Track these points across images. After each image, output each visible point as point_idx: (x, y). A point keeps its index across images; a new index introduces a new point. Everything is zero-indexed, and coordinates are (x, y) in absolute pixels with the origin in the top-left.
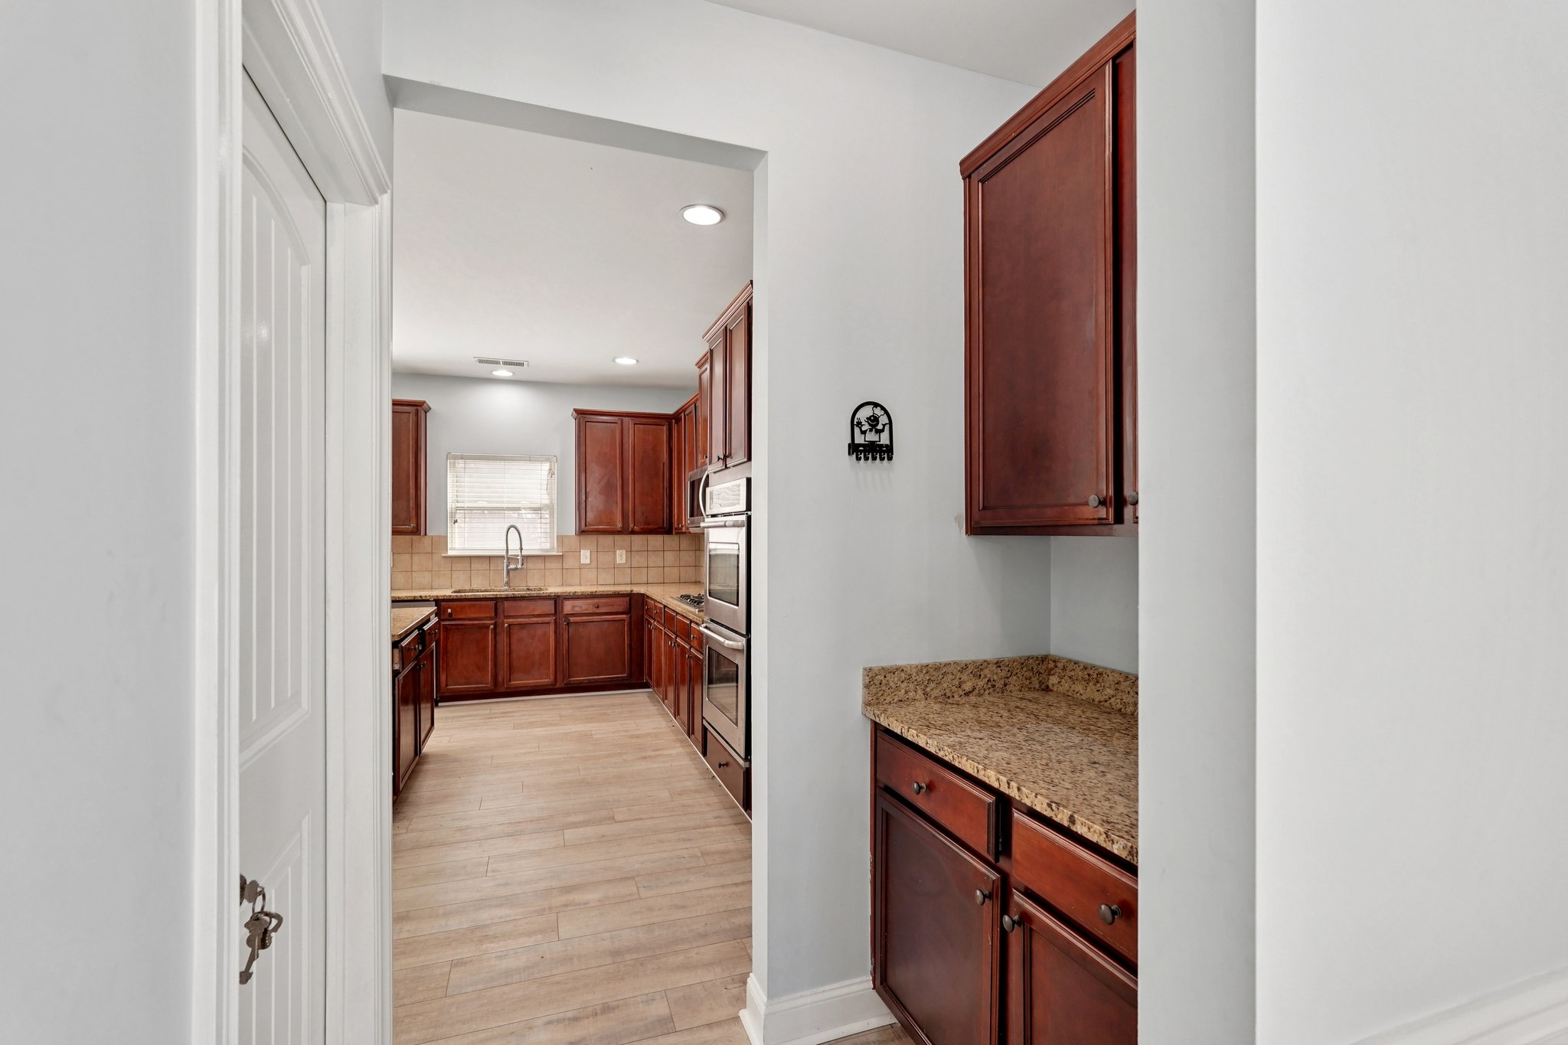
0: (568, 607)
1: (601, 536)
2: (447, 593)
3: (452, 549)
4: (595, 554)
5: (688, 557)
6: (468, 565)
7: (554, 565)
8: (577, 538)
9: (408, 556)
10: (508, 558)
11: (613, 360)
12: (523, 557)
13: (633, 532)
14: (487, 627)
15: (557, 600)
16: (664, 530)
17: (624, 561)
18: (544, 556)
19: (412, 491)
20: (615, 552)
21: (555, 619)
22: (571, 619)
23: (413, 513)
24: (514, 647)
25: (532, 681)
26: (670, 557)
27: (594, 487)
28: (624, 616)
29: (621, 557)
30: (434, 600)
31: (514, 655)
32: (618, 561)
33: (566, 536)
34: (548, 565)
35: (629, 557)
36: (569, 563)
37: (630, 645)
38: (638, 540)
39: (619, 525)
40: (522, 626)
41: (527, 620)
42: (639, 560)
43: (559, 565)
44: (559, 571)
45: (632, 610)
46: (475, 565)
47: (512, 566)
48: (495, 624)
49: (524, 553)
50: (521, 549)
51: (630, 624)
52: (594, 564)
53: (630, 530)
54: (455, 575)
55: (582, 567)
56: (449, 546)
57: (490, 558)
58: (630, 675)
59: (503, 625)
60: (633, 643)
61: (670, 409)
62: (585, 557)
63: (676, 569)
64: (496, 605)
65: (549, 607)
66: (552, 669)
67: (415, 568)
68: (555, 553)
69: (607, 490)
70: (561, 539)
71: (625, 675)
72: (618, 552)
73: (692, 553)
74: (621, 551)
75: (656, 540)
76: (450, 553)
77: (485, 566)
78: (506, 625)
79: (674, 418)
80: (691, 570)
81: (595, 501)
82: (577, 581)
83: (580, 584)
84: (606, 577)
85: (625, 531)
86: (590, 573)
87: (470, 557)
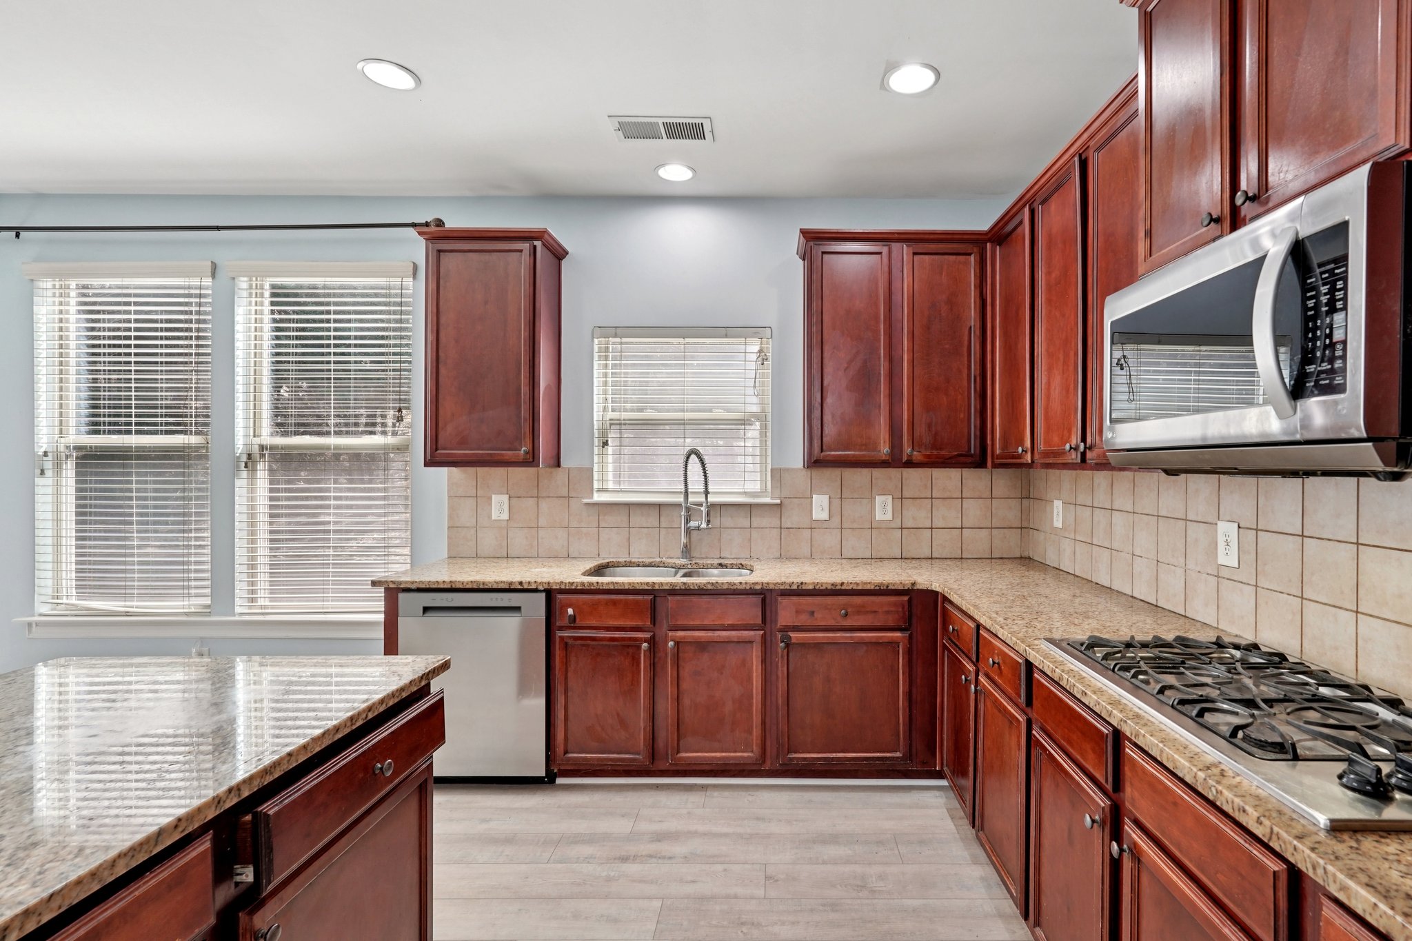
0: (786, 614)
1: (848, 469)
2: (572, 573)
3: (599, 491)
4: (836, 502)
5: (1008, 511)
6: (626, 519)
7: (767, 521)
8: (807, 473)
9: (531, 502)
10: (688, 509)
11: (884, 86)
12: (712, 507)
13: (910, 464)
14: (634, 645)
15: (766, 597)
16: (969, 460)
17: (889, 517)
18: (750, 506)
19: (525, 390)
20: (872, 499)
21: (764, 636)
22: (792, 635)
23: (526, 428)
24: (685, 685)
25: (718, 755)
26: (974, 511)
27: (836, 380)
28: (898, 634)
29: (883, 508)
30: (545, 590)
31: (686, 701)
32: (879, 516)
33: (787, 470)
34: (756, 521)
35: (899, 511)
36: (793, 518)
37: (909, 695)
38: (915, 478)
39: (885, 450)
40: (702, 646)
41: (710, 634)
42: (917, 514)
43: (775, 525)
44: (776, 532)
45: (914, 620)
46: (637, 519)
47: (693, 524)
48: (652, 642)
49: (711, 499)
50: (707, 493)
51: (909, 652)
52: (836, 520)
53: (905, 459)
54: (605, 534)
55: (814, 526)
56: (596, 485)
57: (660, 506)
58: (909, 756)
59: (666, 643)
60: (914, 691)
61: (983, 224)
62: (820, 506)
63: (985, 533)
64: (653, 603)
65: (752, 612)
66: (756, 732)
67: (542, 522)
68: (768, 500)
69: (863, 383)
70: (778, 475)
71: (898, 754)
72: (879, 500)
73: (1014, 503)
74: (883, 498)
75: (948, 479)
76: (598, 497)
77: (652, 520)
78: (671, 644)
79: (989, 240)
80: (1014, 536)
81: (838, 403)
82: (806, 551)
83: (811, 557)
84: (857, 544)
85: (896, 461)
86: (830, 540)
87: (628, 505)
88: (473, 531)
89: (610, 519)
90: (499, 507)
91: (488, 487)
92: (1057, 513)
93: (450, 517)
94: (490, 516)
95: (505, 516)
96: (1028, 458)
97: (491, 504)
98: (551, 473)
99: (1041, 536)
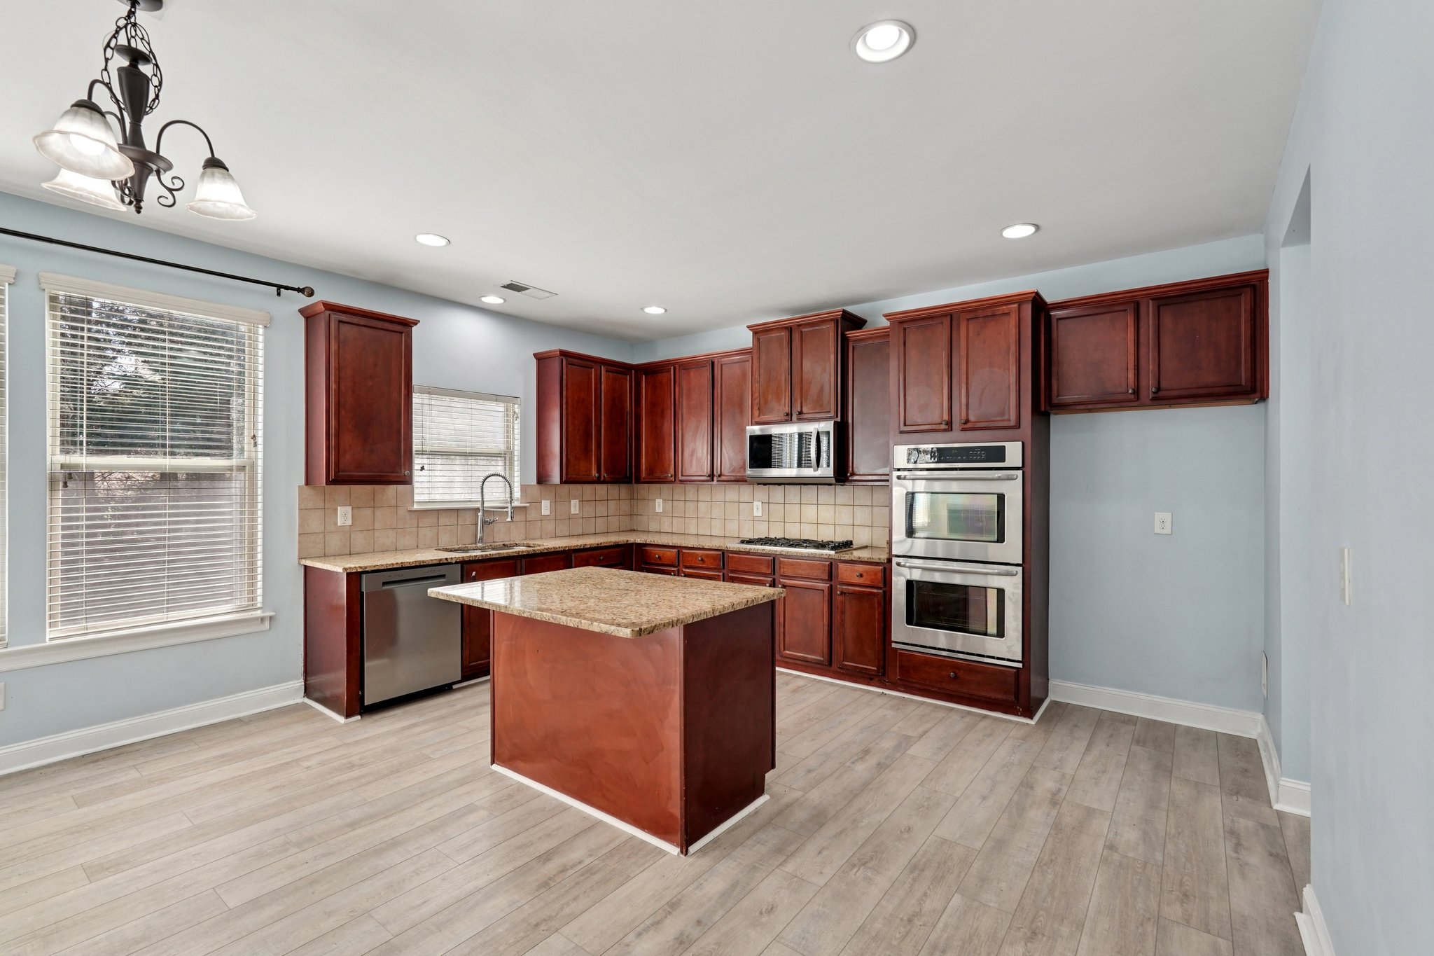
1: (586, 485)
3: (418, 501)
4: (553, 504)
5: (625, 506)
6: (436, 520)
7: (519, 517)
8: (538, 487)
9: (368, 512)
10: (485, 512)
13: (604, 482)
16: (627, 479)
17: (577, 511)
20: (570, 502)
23: (405, 457)
26: (612, 507)
29: (575, 506)
30: (461, 562)
32: (573, 511)
33: (528, 485)
35: (581, 508)
36: (532, 515)
42: (589, 510)
43: (523, 518)
44: (523, 523)
46: (444, 520)
50: (483, 502)
52: (553, 514)
53: (602, 479)
55: (543, 519)
56: (416, 498)
57: (458, 511)
62: (546, 507)
67: (377, 526)
70: (526, 488)
72: (573, 502)
73: (628, 502)
74: (575, 501)
76: (416, 507)
79: (637, 369)
80: (627, 519)
82: (539, 534)
83: (541, 538)
84: (562, 529)
85: (598, 481)
86: (550, 527)
87: (438, 511)
88: (321, 536)
89: (426, 521)
90: (344, 516)
91: (334, 500)
92: (659, 506)
93: (301, 526)
94: (336, 523)
95: (349, 523)
96: (673, 479)
97: (337, 514)
98: (384, 489)
99: (645, 518)
